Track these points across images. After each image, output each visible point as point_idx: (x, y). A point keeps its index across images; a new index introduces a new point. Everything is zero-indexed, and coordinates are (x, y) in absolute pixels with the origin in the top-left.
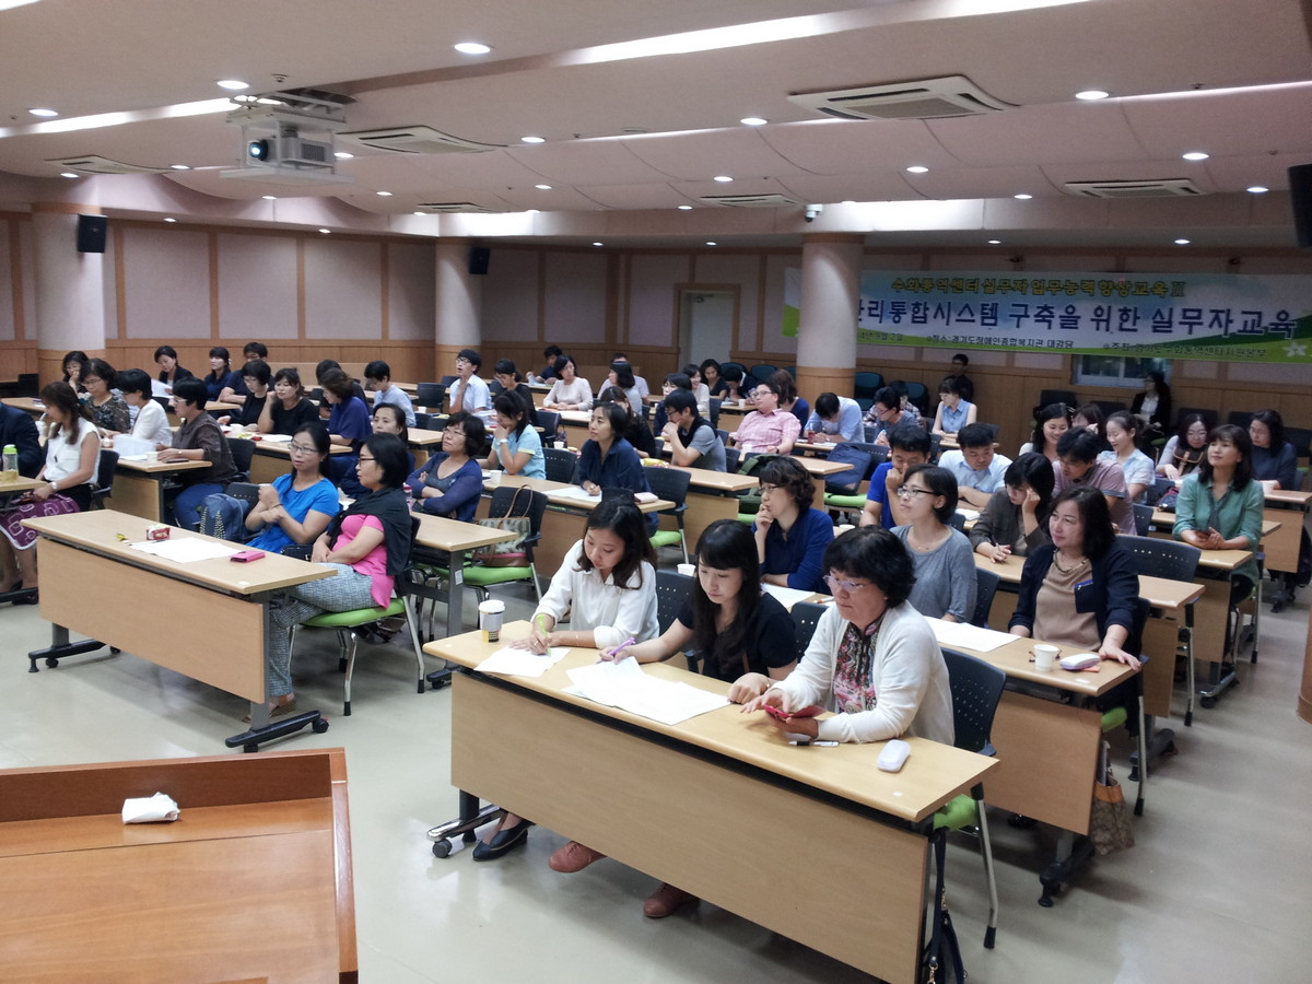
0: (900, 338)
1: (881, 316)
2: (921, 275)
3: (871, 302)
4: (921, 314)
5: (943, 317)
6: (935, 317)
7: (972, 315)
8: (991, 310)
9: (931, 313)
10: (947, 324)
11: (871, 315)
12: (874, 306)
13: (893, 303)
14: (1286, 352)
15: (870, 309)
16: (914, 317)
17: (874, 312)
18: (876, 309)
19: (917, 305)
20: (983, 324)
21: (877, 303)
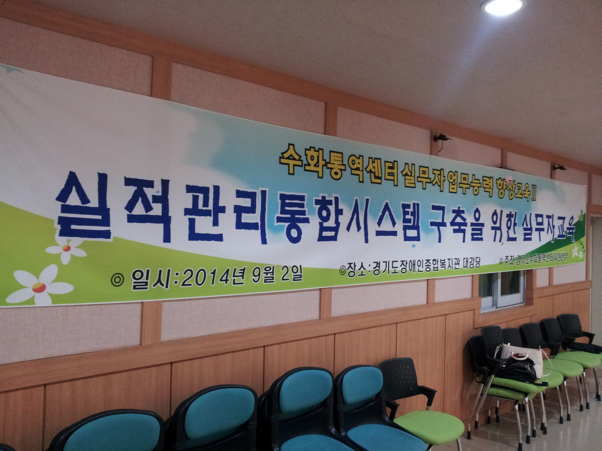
0: (298, 274)
1: (260, 227)
2: (327, 142)
3: (240, 194)
4: (331, 223)
5: (359, 228)
6: (348, 229)
7: (394, 224)
8: (413, 214)
9: (344, 219)
10: (367, 241)
11: (240, 225)
12: (246, 202)
13: (283, 197)
14: (575, 256)
15: (239, 210)
16: (322, 229)
17: (246, 218)
18: (252, 210)
19: (323, 203)
20: (407, 239)
21: (252, 196)
